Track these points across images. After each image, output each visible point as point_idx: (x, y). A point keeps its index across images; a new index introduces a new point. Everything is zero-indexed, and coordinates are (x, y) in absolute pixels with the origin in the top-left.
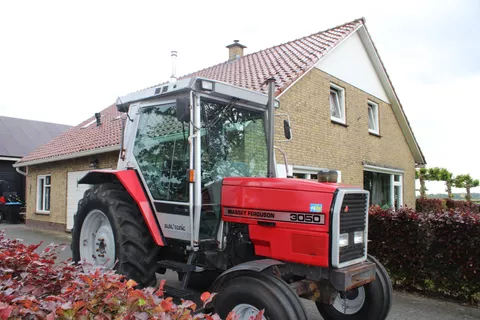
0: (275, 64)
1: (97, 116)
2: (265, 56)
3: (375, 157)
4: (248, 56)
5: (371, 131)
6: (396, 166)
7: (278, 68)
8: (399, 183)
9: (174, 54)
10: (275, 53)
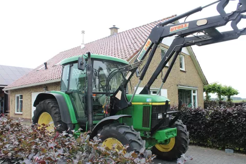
0: (134, 38)
1: (46, 64)
2: (129, 33)
3: (183, 82)
4: (120, 33)
5: (181, 69)
6: (194, 85)
7: (135, 40)
8: (196, 94)
9: (83, 32)
10: (134, 32)
